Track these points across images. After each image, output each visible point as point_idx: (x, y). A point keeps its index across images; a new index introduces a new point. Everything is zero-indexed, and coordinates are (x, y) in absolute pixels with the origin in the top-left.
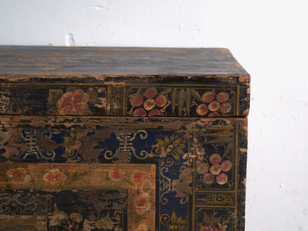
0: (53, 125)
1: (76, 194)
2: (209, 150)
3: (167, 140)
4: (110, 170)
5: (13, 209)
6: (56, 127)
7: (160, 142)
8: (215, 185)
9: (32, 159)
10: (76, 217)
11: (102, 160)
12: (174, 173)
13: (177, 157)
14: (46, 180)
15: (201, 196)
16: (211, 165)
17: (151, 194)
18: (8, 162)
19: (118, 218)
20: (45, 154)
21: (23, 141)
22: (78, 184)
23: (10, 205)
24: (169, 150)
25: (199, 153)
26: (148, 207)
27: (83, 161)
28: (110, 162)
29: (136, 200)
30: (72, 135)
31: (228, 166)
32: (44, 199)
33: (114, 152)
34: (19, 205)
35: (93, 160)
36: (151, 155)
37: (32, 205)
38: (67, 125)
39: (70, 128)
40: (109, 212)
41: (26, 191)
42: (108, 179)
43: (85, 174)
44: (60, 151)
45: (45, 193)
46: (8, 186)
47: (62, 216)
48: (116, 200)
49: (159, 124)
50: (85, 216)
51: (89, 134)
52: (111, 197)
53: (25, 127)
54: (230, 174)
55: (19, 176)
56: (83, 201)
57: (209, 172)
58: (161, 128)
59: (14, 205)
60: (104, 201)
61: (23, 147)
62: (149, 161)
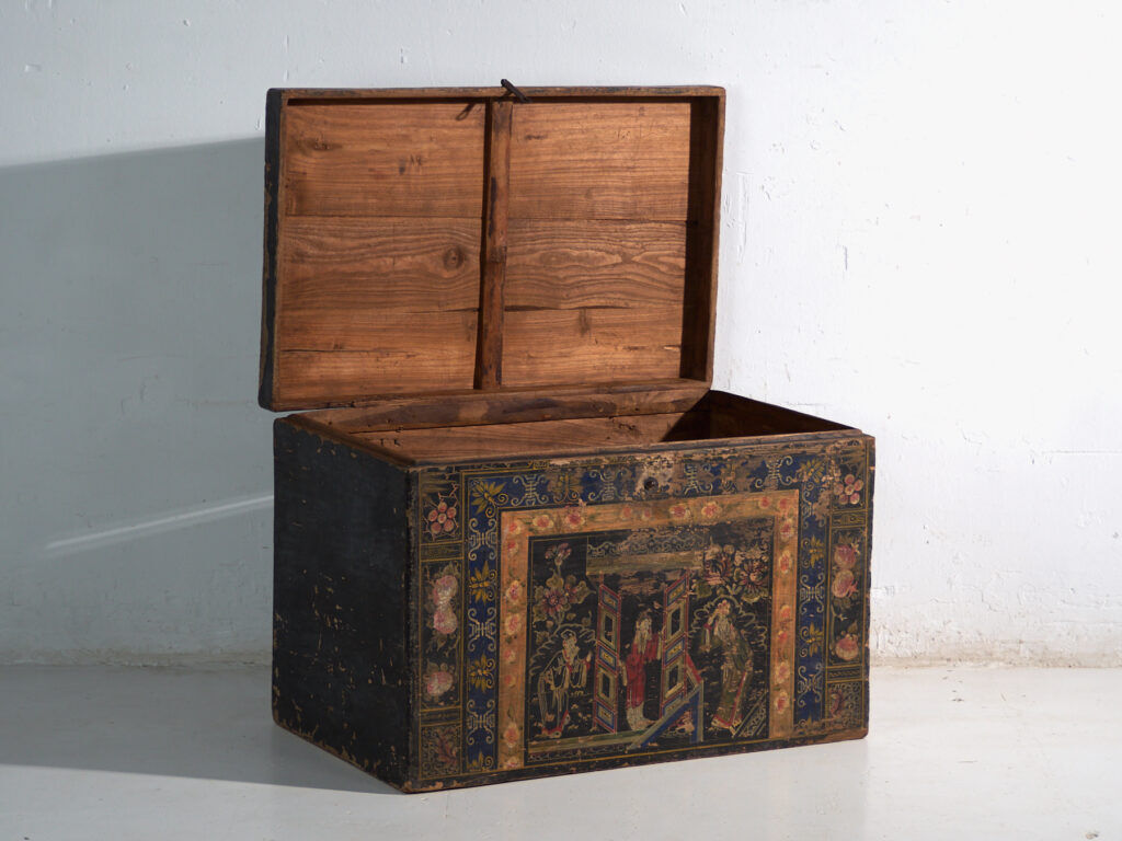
0: (712, 457)
1: (729, 525)
2: (845, 470)
3: (809, 463)
4: (759, 498)
5: (674, 546)
6: (714, 459)
7: (803, 467)
8: (849, 506)
9: (693, 494)
10: (729, 549)
11: (753, 489)
12: (814, 497)
13: (817, 481)
14: (703, 513)
15: (836, 517)
16: (845, 486)
17: (794, 519)
18: (672, 498)
19: (765, 547)
20: (703, 487)
21: (685, 477)
22: (732, 515)
23: (671, 543)
24: (810, 474)
25: (835, 475)
26: (792, 533)
27: (737, 491)
28: (760, 490)
29: (782, 526)
30: (728, 466)
31: (860, 485)
32: (701, 534)
33: (763, 479)
34: (679, 542)
35: (746, 490)
36: (795, 481)
37: (691, 541)
38: (724, 456)
39: (726, 460)
40: (758, 541)
41: (686, 527)
42: (758, 508)
43: (738, 505)
44: (717, 483)
45: (702, 527)
46: (670, 523)
47: (716, 549)
48: (764, 529)
49: (802, 449)
50: (737, 548)
51: (743, 464)
52: (760, 525)
53: (688, 461)
54: (861, 493)
55: (680, 511)
56: (736, 532)
57: (844, 493)
58: (804, 452)
59: (675, 542)
60: (753, 530)
61: (685, 482)
62: (793, 486)
